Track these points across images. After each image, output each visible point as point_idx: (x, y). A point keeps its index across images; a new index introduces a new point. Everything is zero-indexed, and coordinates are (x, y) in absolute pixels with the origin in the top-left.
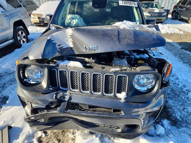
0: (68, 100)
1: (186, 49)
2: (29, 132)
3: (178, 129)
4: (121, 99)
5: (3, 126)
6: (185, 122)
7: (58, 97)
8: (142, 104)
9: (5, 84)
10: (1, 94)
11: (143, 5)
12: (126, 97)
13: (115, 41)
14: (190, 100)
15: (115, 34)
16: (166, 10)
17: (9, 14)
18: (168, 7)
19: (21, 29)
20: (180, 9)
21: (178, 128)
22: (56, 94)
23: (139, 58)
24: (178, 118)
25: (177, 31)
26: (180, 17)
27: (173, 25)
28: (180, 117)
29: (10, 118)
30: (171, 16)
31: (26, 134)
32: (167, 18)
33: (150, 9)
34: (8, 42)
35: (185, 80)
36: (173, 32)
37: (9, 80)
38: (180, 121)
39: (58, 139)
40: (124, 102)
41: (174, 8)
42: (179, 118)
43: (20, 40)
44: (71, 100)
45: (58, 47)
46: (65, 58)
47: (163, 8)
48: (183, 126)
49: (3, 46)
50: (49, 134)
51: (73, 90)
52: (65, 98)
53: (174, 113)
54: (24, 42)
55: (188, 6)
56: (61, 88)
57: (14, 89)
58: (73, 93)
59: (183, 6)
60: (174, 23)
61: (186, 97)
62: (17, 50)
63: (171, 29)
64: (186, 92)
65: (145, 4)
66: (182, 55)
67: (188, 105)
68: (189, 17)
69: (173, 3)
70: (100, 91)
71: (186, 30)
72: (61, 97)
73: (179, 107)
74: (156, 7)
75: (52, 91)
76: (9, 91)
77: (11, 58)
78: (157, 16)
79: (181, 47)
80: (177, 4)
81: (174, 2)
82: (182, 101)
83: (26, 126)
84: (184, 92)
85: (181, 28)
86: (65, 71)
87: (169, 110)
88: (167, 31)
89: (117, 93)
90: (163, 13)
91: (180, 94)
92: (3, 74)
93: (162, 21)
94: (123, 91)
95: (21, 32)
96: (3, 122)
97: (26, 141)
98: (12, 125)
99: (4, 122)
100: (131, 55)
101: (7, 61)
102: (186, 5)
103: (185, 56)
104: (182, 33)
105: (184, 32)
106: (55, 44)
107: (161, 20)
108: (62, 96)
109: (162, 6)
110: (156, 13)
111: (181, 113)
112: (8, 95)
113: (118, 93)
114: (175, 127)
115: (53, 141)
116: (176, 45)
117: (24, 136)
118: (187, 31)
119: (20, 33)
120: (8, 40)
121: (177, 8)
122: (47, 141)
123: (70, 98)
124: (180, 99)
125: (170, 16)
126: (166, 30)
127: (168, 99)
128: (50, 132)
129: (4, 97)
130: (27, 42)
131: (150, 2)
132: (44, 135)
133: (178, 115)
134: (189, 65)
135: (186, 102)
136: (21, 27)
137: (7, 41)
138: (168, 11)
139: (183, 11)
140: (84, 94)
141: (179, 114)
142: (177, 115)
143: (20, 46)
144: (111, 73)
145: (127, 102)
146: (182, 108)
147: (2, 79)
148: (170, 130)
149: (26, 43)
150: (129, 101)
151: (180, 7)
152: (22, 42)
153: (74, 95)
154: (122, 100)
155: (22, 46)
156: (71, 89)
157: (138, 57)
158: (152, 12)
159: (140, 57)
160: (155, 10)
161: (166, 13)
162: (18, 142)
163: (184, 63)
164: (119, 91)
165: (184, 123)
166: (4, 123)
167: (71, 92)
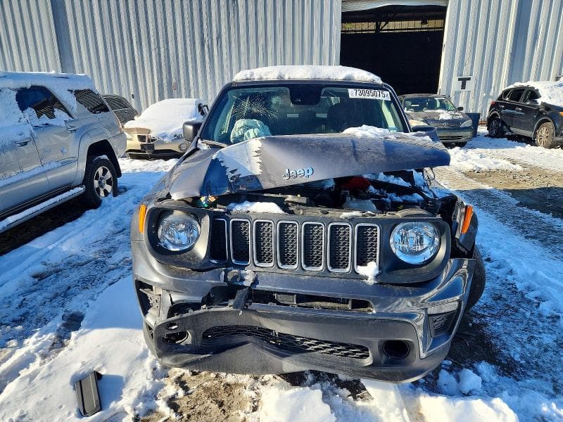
0: (252, 284)
1: (530, 206)
2: (145, 387)
3: (516, 381)
4: (366, 278)
5: (81, 373)
6: (535, 367)
7: (229, 277)
8: (413, 289)
9: (69, 288)
10: (64, 309)
11: (409, 103)
12: (377, 272)
13: (349, 157)
14: (545, 318)
15: (346, 145)
16: (469, 114)
17: (80, 126)
18: (476, 108)
19: (103, 162)
20: (506, 110)
21: (518, 380)
22: (226, 272)
23: (401, 201)
24: (517, 358)
25: (504, 164)
26: (510, 131)
27: (494, 151)
28: (522, 357)
29: (96, 355)
30: (486, 128)
31: (138, 390)
32: (475, 134)
33: (427, 111)
34: (72, 192)
35: (530, 274)
36: (494, 168)
37: (78, 278)
38: (521, 365)
39: (217, 401)
40: (375, 284)
41: (491, 108)
42: (519, 360)
43: (98, 190)
44: (258, 283)
45: (230, 175)
46: (243, 197)
47: (461, 109)
48: (529, 376)
49: (60, 203)
50: (193, 391)
51: (261, 265)
52: (244, 280)
53: (505, 348)
54: (106, 193)
55: (528, 103)
56: (233, 261)
57: (95, 296)
58: (262, 270)
59: (514, 102)
60: (497, 146)
61: (536, 312)
62: (90, 214)
63: (488, 159)
64: (535, 301)
65: (414, 101)
66: (521, 221)
67: (541, 331)
68: (536, 130)
69: (488, 96)
70: (321, 265)
71: (530, 161)
72: (235, 278)
73: (517, 335)
74: (443, 106)
75: (218, 266)
76: (84, 302)
77: (77, 230)
78: (449, 129)
79: (519, 202)
80: (499, 99)
81: (491, 94)
82: (525, 321)
83: (136, 374)
84: (529, 302)
85: (517, 158)
86: (245, 223)
87: (493, 342)
88: (476, 164)
89: (358, 264)
90: (463, 121)
91: (520, 305)
92: (62, 267)
93: (463, 140)
94: (371, 260)
95: (104, 169)
96: (80, 364)
97: (141, 403)
98: (103, 372)
99: (83, 364)
100: (384, 197)
101: (70, 237)
102: (521, 102)
103: (529, 222)
104: (518, 168)
105: (524, 166)
106: (225, 168)
107: (459, 137)
108: (237, 277)
109: (460, 106)
110: (443, 121)
111: (523, 347)
112: (81, 311)
113: (361, 265)
114: (510, 378)
115: (206, 405)
116: (502, 196)
117: (135, 395)
118: (532, 164)
119: (100, 170)
120: (73, 188)
121: (499, 108)
122: (189, 405)
123: (256, 282)
124: (520, 317)
125: (483, 130)
126: (474, 162)
127: (488, 319)
128: (195, 387)
129: (73, 314)
130: (115, 195)
131: (424, 95)
132: (181, 393)
133: (516, 353)
134: (542, 241)
135: (535, 324)
136: (105, 157)
137: (68, 190)
138: (475, 118)
139: (518, 115)
140: (286, 272)
141: (519, 349)
142: (512, 353)
143: (96, 204)
144: (342, 220)
145: (380, 283)
146: (525, 338)
147: (61, 277)
148: (496, 384)
149: (110, 196)
150: (384, 281)
151: (508, 106)
152: (102, 194)
153: (263, 274)
154: (369, 279)
155: (103, 204)
156: (256, 262)
157: (399, 199)
158: (434, 120)
159: (404, 201)
160: (439, 114)
161: (470, 121)
162: (122, 407)
163: (526, 237)
164: (362, 262)
165: (533, 368)
166: (83, 367)
167: (257, 269)
